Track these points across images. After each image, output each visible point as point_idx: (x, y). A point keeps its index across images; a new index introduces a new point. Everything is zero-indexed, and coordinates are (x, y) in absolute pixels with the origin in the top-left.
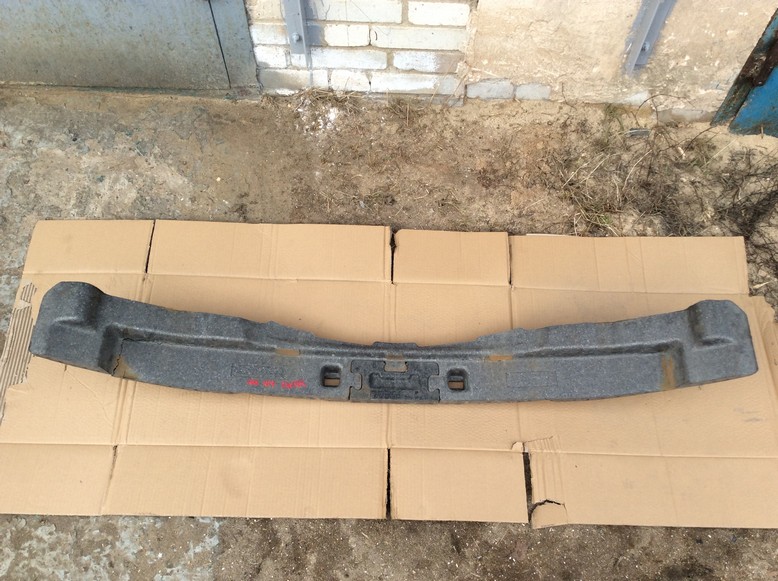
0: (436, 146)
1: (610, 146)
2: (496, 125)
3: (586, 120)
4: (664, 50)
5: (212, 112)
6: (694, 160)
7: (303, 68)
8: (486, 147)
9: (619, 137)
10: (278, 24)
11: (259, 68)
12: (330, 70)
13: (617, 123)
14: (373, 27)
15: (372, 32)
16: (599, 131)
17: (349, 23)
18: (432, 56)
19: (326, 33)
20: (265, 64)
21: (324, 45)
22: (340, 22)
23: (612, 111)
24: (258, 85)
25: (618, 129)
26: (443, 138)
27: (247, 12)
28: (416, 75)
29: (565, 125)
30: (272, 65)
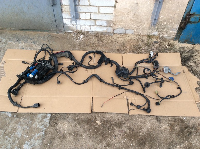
0: (107, 44)
2: (121, 40)
3: (143, 39)
4: (160, 20)
6: (170, 48)
7: (75, 25)
8: (119, 44)
10: (69, 13)
11: (64, 25)
12: (81, 25)
13: (151, 40)
14: (91, 14)
15: (91, 15)
16: (146, 41)
17: (85, 13)
18: (105, 21)
19: (80, 15)
20: (66, 24)
21: (80, 19)
22: (84, 12)
23: (149, 37)
24: (64, 29)
26: (108, 42)
27: (62, 10)
28: (102, 27)
29: (138, 40)
30: (67, 24)
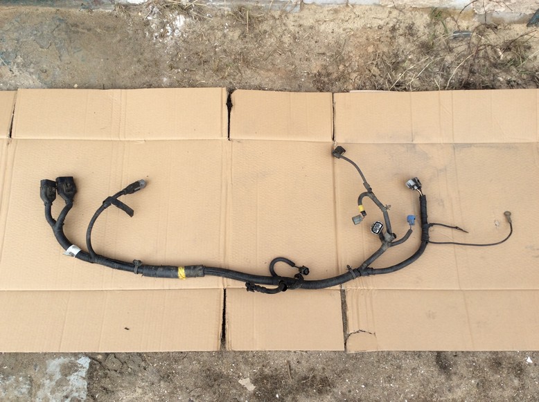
0: (275, 51)
1: (435, 48)
2: (330, 30)
3: (413, 24)
5: (70, 21)
6: (511, 60)
8: (321, 51)
9: (443, 40)
13: (441, 25)
16: (424, 34)
23: (437, 14)
25: (443, 31)
26: (282, 42)
29: (394, 29)
